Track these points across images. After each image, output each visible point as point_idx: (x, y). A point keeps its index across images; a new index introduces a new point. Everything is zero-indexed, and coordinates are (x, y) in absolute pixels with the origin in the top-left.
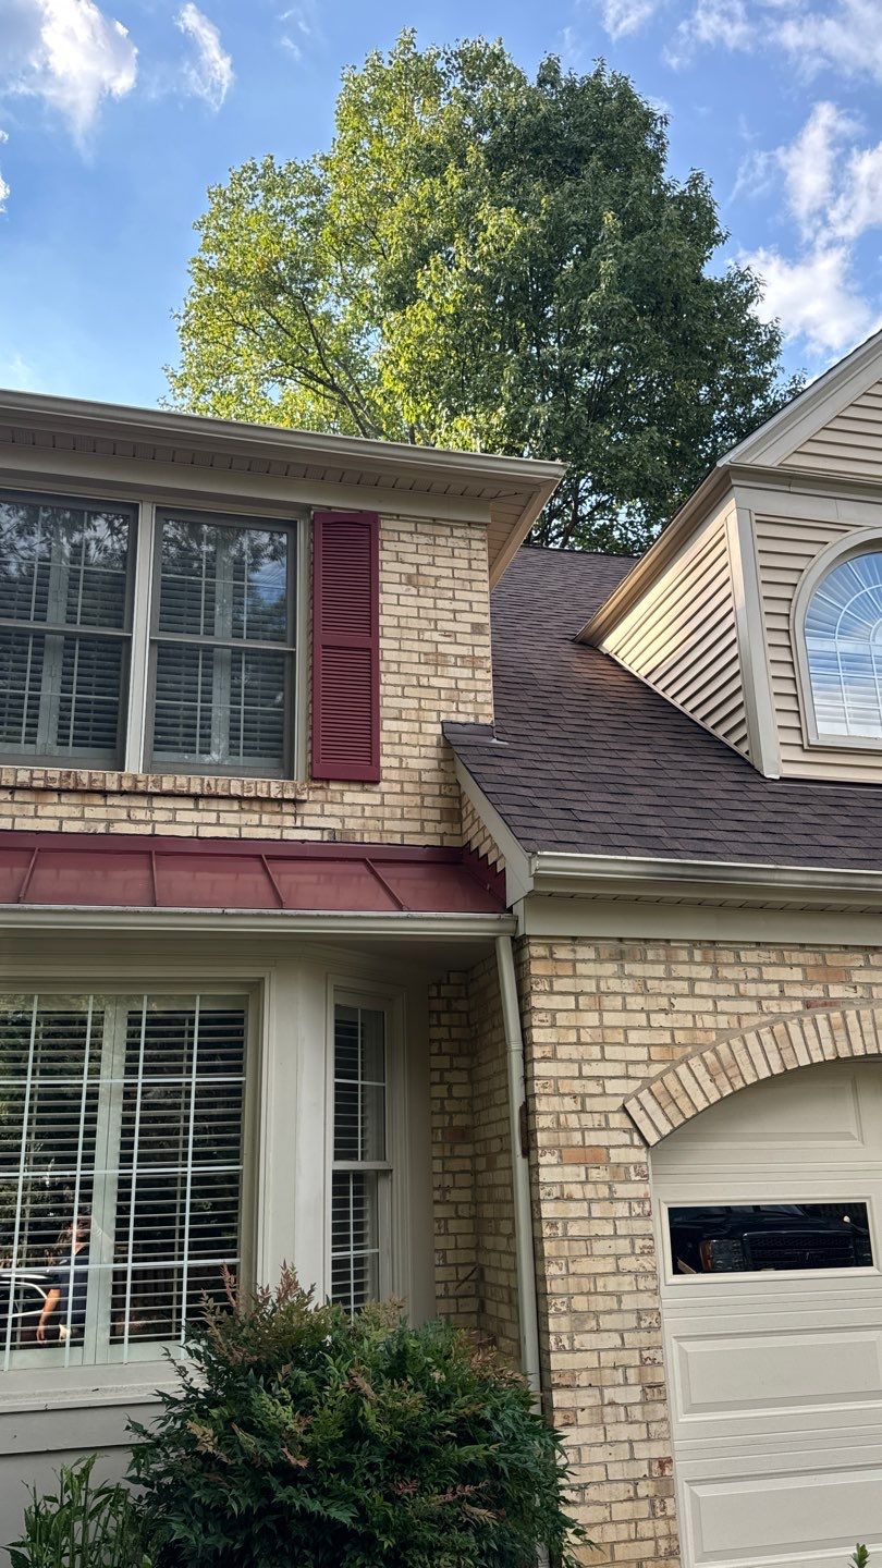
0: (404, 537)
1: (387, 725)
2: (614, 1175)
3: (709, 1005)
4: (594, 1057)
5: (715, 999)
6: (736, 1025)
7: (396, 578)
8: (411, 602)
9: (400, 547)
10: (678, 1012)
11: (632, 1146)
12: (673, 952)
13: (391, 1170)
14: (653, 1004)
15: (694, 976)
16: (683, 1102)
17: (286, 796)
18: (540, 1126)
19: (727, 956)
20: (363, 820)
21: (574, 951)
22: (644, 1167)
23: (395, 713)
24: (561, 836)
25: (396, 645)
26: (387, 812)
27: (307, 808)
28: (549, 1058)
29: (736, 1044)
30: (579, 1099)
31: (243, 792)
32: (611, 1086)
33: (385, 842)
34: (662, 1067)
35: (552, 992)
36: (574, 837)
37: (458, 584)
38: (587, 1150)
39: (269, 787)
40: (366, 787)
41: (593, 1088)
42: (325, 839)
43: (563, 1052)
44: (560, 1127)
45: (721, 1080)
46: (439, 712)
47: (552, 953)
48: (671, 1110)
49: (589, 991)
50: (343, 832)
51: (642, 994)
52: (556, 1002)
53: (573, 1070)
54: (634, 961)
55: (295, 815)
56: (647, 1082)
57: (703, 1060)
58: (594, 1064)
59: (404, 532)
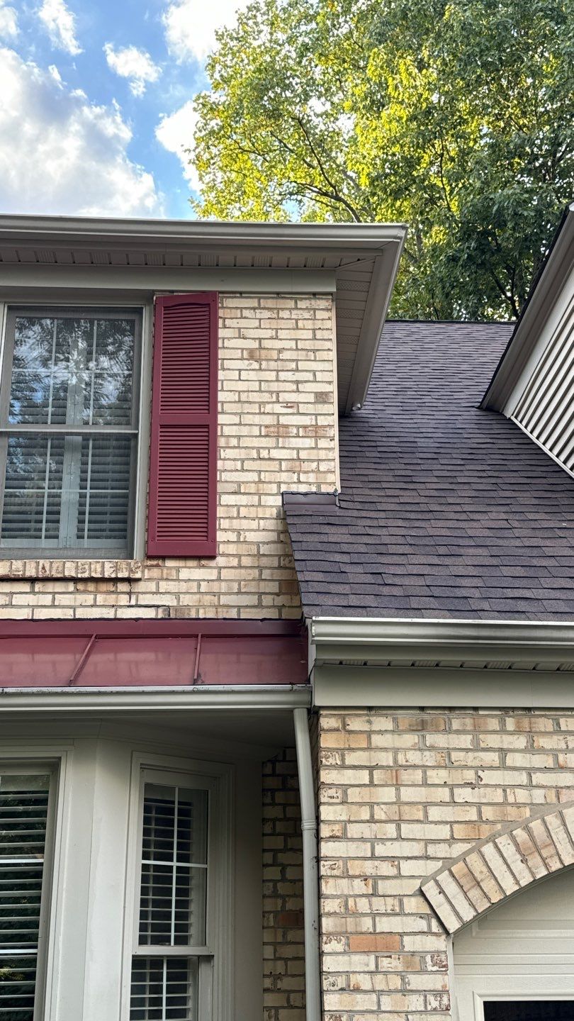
0: (246, 313)
1: (225, 499)
2: (408, 964)
3: (523, 778)
4: (389, 836)
5: (530, 771)
6: (554, 800)
7: (238, 354)
8: (252, 375)
9: (243, 323)
10: (487, 786)
11: (430, 933)
12: (481, 721)
13: (213, 956)
14: (458, 777)
15: (505, 747)
16: (489, 885)
17: (120, 575)
18: (326, 911)
19: (545, 724)
20: (198, 596)
21: (370, 722)
22: (443, 957)
23: (233, 487)
24: (354, 600)
25: (236, 420)
26: (224, 587)
27: (140, 587)
28: (337, 837)
29: (552, 820)
30: (370, 882)
31: (77, 573)
32: (407, 868)
33: (220, 617)
34: (466, 847)
35: (343, 767)
36: (370, 601)
37: (302, 355)
38: (378, 937)
39: (103, 567)
40: (203, 562)
41: (386, 869)
42: (159, 617)
43: (354, 831)
44: (348, 912)
45: (535, 860)
46: (279, 483)
47: (345, 725)
48: (474, 894)
49: (384, 764)
50: (176, 609)
51: (446, 767)
52: (348, 777)
53: (365, 850)
54: (437, 731)
55: (130, 594)
56: (448, 862)
57: (513, 839)
58: (388, 843)
59: (246, 308)
